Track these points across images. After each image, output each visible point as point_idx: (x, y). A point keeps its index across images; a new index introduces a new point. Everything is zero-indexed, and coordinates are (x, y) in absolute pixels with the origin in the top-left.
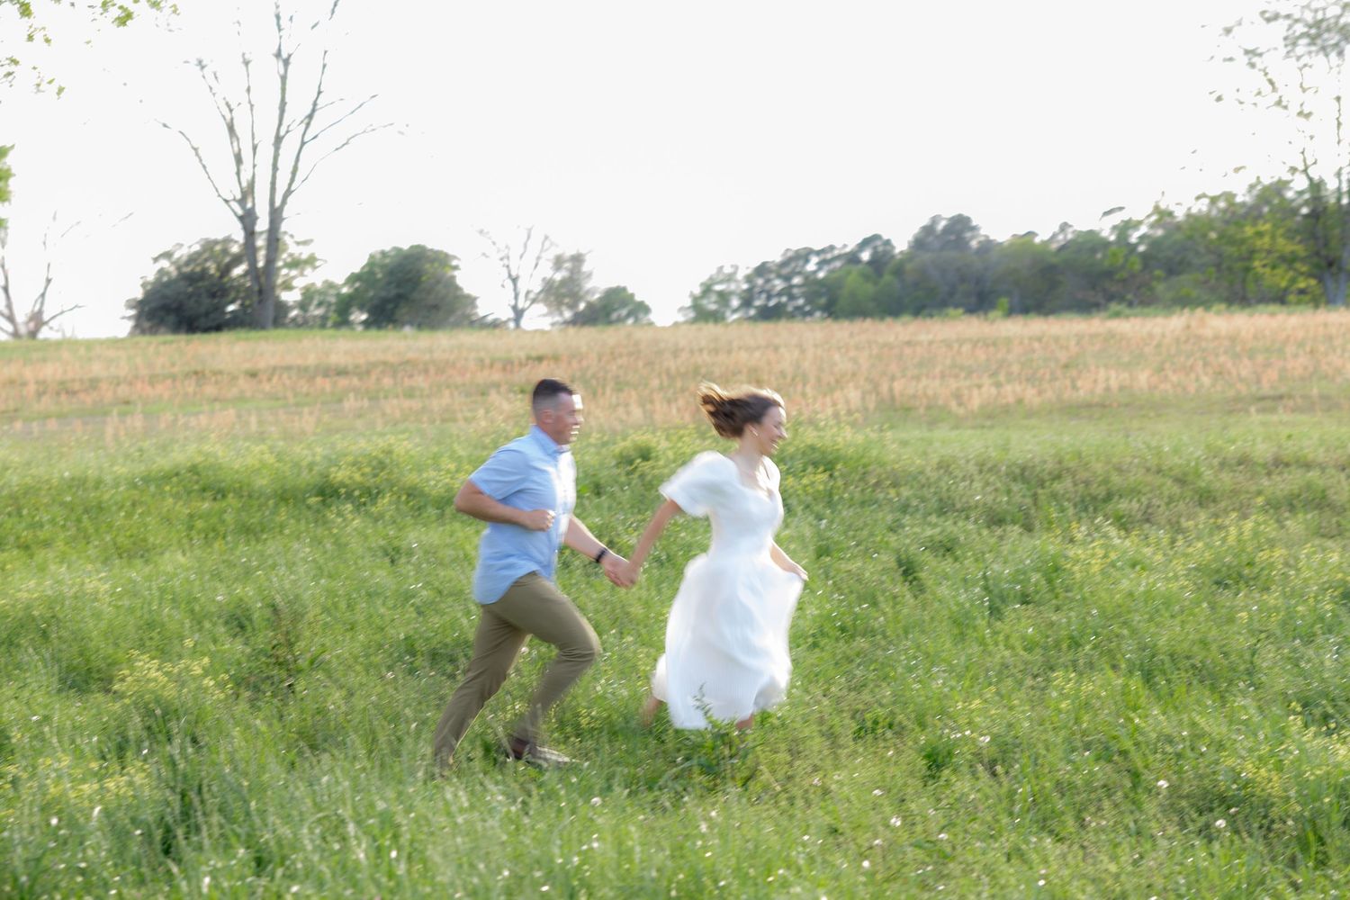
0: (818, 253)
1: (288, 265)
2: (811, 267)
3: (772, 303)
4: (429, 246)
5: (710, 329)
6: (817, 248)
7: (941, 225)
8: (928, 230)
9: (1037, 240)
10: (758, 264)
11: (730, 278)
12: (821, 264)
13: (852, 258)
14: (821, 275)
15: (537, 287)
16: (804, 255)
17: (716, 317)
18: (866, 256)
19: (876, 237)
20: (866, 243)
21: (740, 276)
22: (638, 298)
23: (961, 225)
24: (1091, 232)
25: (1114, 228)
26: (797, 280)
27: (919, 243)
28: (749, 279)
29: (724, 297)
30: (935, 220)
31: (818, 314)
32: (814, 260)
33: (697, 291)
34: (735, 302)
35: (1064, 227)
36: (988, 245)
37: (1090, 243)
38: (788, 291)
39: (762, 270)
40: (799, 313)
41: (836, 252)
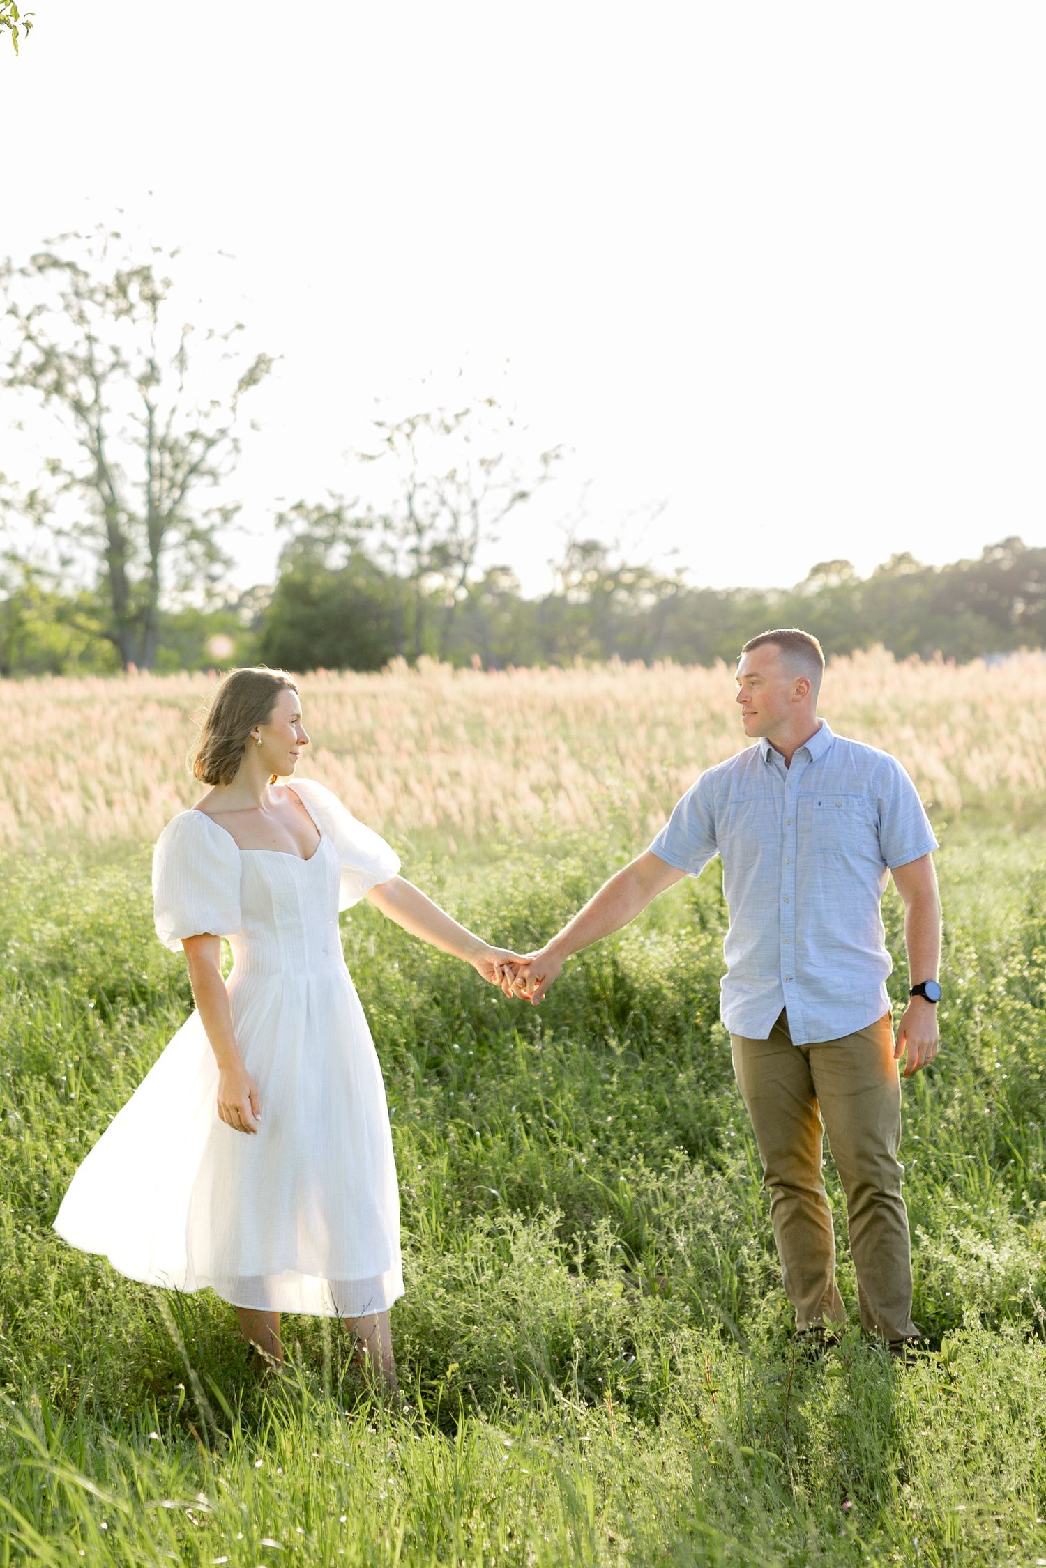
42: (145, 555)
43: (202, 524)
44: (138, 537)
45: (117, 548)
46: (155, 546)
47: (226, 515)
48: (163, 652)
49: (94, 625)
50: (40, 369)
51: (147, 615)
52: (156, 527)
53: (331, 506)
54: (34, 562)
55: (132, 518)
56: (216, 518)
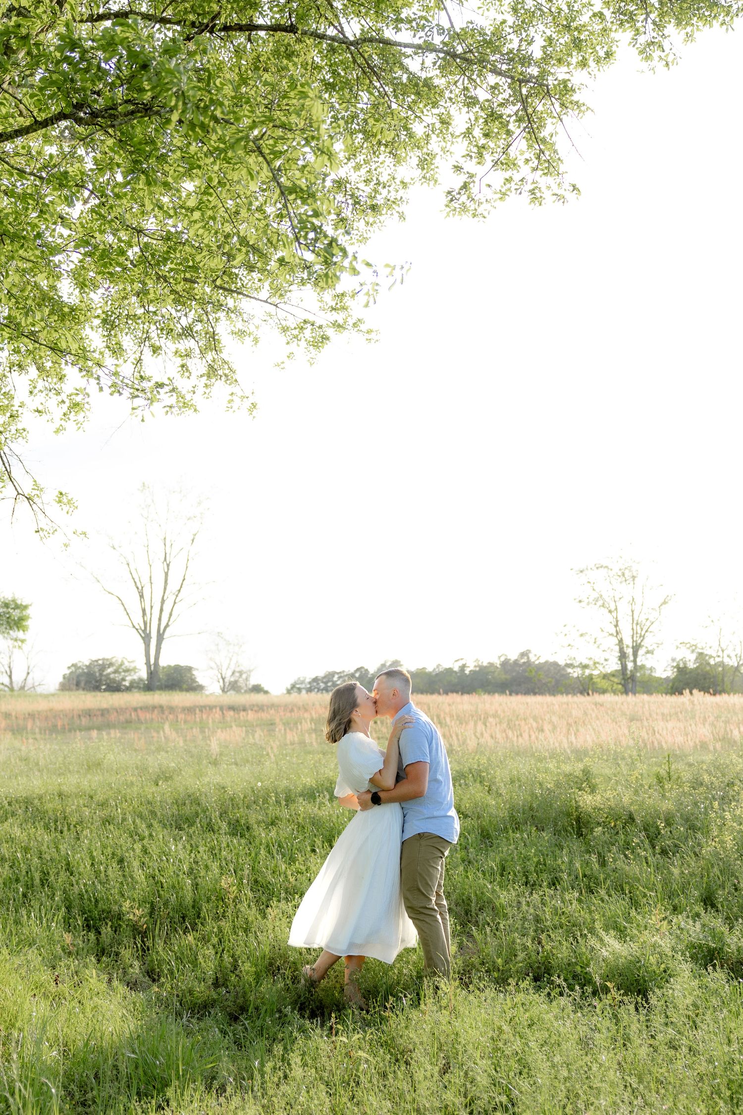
0: (338, 673)
1: (125, 671)
2: (335, 679)
4: (182, 665)
6: (337, 671)
10: (314, 677)
11: (303, 682)
12: (339, 678)
16: (332, 674)
18: (358, 674)
19: (362, 668)
20: (358, 670)
21: (308, 680)
22: (266, 689)
24: (450, 668)
26: (330, 684)
28: (310, 683)
29: (300, 689)
30: (386, 661)
32: (336, 677)
33: (289, 687)
37: (448, 672)
39: (316, 680)
41: (346, 673)
42: (632, 658)
43: (650, 648)
44: (629, 651)
45: (623, 656)
46: (635, 654)
47: (658, 645)
48: (638, 689)
49: (616, 680)
50: (597, 600)
51: (632, 677)
52: (636, 649)
53: (693, 643)
54: (597, 660)
55: (628, 646)
56: (655, 646)
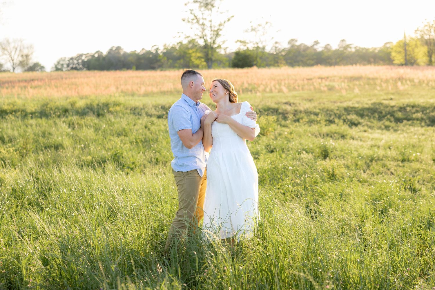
0: (85, 55)
3: (74, 66)
5: (60, 72)
6: (85, 53)
7: (114, 49)
8: (111, 50)
9: (137, 53)
10: (71, 57)
12: (86, 57)
13: (93, 56)
14: (86, 60)
15: (18, 62)
17: (61, 70)
18: (96, 55)
23: (118, 48)
24: (149, 51)
25: (155, 50)
26: (80, 61)
27: (109, 53)
28: (68, 61)
29: (62, 65)
30: (113, 47)
31: (85, 69)
34: (65, 66)
35: (143, 49)
36: (125, 54)
37: (149, 53)
38: (78, 64)
40: (80, 69)
41: (89, 55)
